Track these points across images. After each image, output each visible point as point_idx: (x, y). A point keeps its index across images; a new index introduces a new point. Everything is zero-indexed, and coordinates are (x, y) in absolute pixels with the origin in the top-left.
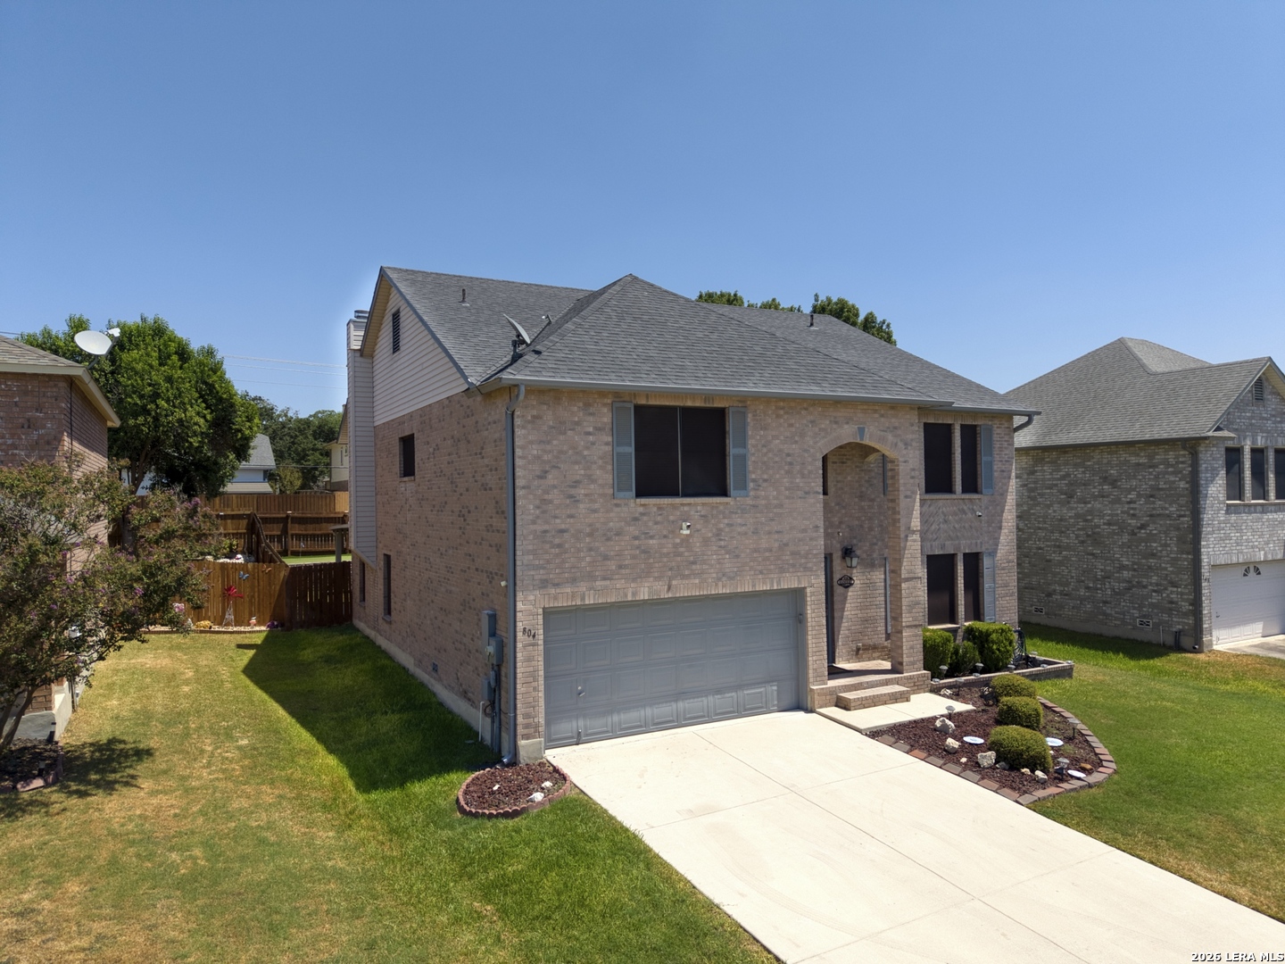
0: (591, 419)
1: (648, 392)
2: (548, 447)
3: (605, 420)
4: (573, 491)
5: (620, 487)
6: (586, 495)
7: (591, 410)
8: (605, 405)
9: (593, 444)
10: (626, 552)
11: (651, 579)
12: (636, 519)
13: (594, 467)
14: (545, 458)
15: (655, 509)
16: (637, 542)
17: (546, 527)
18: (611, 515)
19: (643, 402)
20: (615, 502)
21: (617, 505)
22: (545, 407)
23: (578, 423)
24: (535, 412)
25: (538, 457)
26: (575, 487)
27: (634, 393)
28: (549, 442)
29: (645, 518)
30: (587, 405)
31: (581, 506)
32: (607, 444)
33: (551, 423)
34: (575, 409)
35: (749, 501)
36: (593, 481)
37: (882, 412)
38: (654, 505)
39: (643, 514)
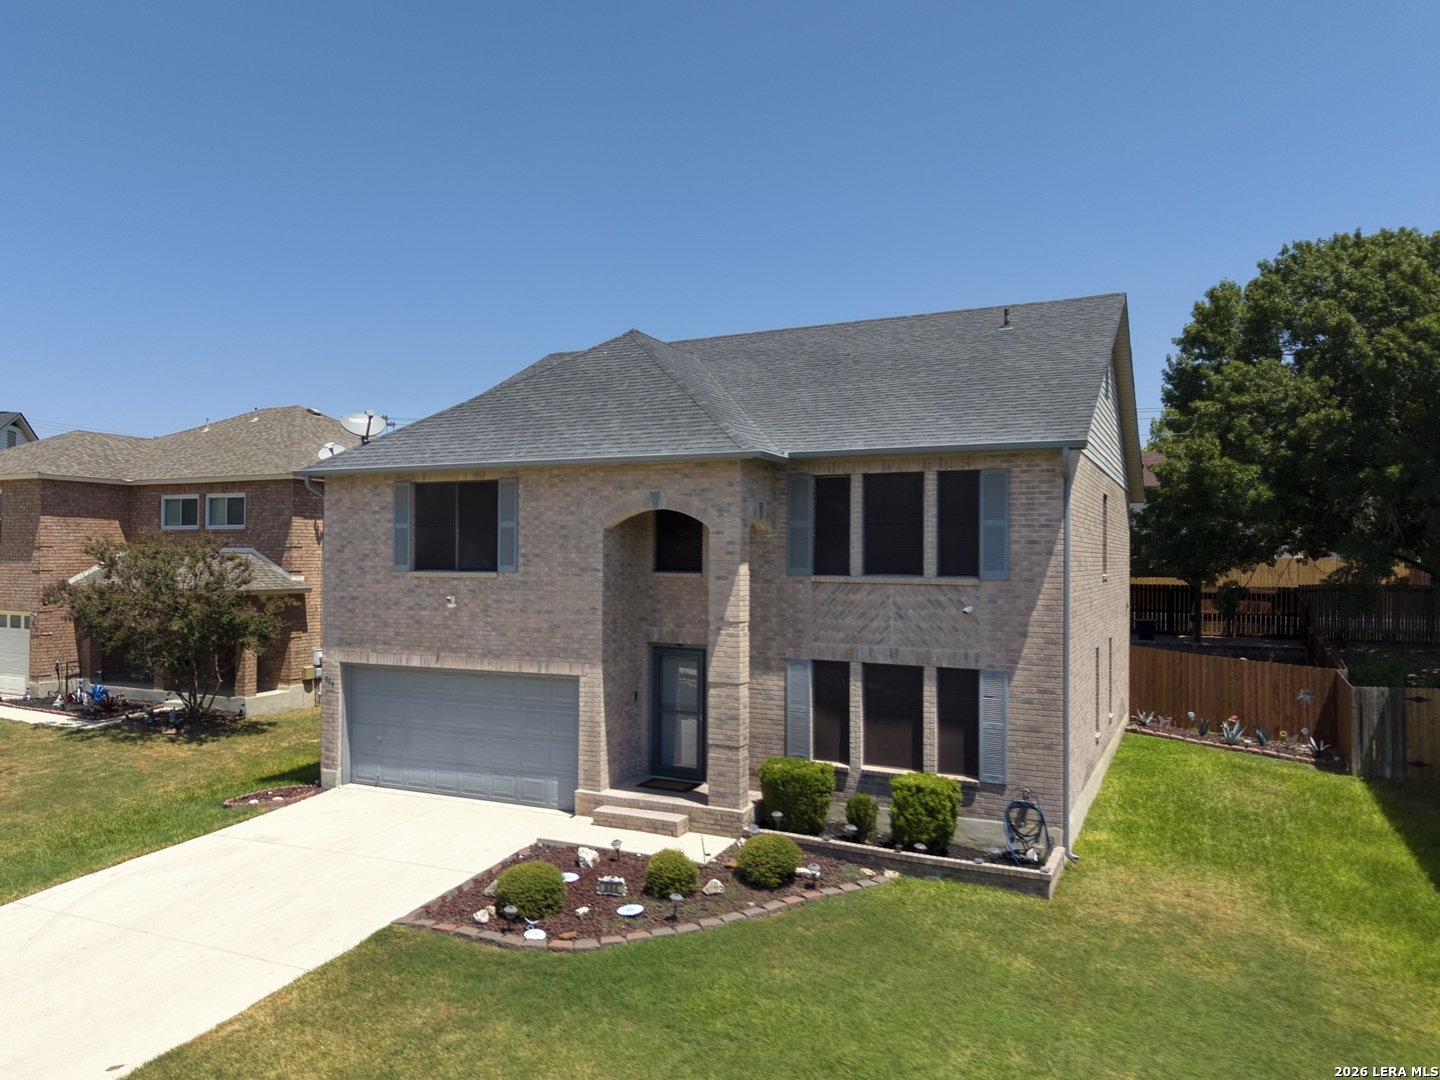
0: (378, 499)
1: (425, 472)
2: (346, 526)
3: (388, 499)
4: (362, 564)
5: (398, 560)
6: (372, 567)
7: (378, 491)
8: (388, 486)
9: (378, 521)
10: (402, 621)
11: (422, 648)
12: (411, 591)
13: (379, 542)
14: (344, 534)
15: (427, 582)
16: (411, 613)
17: (343, 594)
18: (392, 586)
19: (420, 480)
20: (395, 574)
21: (396, 577)
22: (344, 491)
23: (367, 504)
24: (337, 496)
25: (338, 534)
26: (363, 560)
27: (413, 472)
28: (346, 521)
29: (418, 590)
30: (375, 487)
31: (368, 577)
32: (389, 521)
33: (348, 505)
34: (366, 491)
35: (518, 577)
36: (378, 555)
37: (686, 471)
38: (427, 578)
39: (417, 586)
